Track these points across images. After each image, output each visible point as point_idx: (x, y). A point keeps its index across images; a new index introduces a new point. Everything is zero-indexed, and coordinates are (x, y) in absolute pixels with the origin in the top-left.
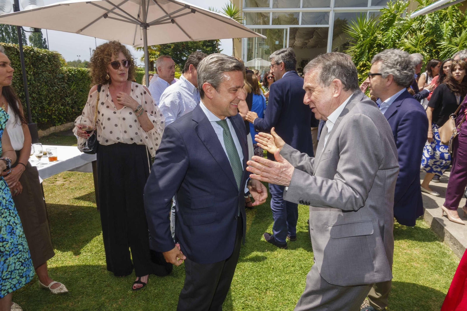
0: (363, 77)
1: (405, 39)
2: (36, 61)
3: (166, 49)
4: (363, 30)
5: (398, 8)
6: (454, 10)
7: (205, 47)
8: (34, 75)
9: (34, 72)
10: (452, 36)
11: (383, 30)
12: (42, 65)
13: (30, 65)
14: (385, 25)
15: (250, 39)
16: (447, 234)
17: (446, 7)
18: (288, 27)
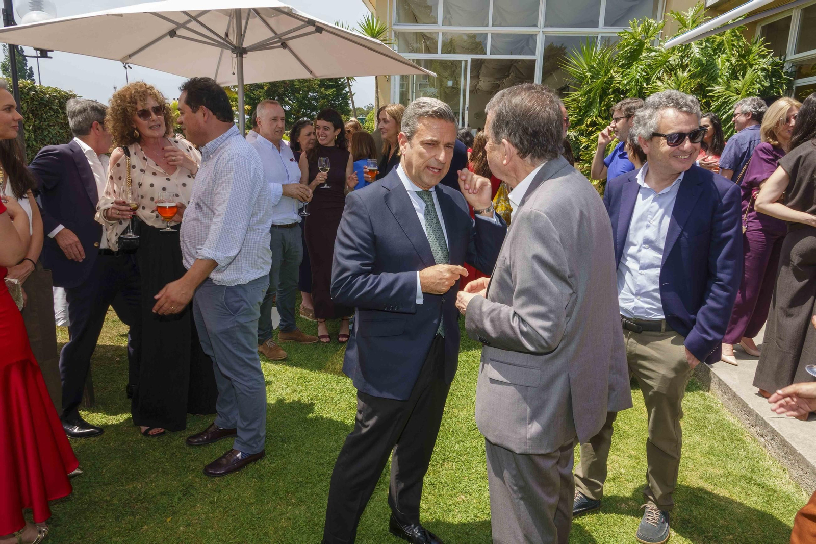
0: (591, 143)
1: (658, 81)
2: (38, 107)
3: (254, 90)
4: (590, 66)
5: (647, 30)
6: (733, 36)
7: (323, 89)
8: (35, 131)
9: (34, 125)
10: (732, 78)
11: (622, 66)
12: (49, 114)
13: (28, 114)
14: (626, 58)
15: (403, 78)
16: (715, 379)
17: (721, 31)
18: (468, 57)
